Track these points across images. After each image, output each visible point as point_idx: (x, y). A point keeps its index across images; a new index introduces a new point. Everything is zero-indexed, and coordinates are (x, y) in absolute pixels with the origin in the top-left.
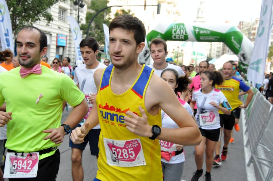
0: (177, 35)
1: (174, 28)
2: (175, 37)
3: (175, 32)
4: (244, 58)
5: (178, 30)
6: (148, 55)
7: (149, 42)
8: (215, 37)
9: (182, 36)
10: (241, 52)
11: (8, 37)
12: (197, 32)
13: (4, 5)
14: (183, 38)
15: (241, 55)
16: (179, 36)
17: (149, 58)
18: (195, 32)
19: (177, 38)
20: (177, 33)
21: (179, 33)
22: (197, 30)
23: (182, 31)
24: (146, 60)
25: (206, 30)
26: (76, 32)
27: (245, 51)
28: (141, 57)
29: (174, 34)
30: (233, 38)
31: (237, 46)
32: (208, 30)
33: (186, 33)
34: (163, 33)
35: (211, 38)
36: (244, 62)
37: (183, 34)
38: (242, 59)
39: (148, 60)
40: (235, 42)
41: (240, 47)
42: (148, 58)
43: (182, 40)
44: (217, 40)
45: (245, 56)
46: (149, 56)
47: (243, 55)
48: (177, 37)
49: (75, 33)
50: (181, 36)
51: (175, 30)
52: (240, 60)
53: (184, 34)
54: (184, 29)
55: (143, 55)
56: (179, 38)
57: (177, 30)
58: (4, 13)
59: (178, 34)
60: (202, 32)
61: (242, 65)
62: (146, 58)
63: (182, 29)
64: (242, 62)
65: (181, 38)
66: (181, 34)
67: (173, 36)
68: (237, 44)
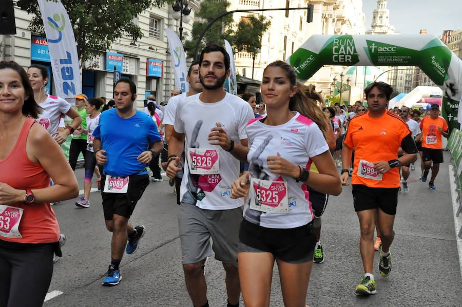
0: (340, 56)
1: (336, 45)
2: (337, 58)
3: (337, 50)
4: (454, 92)
7: (294, 68)
8: (404, 57)
9: (348, 58)
10: (448, 81)
11: (69, 65)
12: (373, 50)
13: (62, 15)
14: (349, 60)
15: (447, 86)
16: (344, 57)
18: (370, 50)
20: (340, 52)
21: (344, 52)
22: (373, 47)
23: (348, 48)
25: (388, 45)
26: (179, 54)
27: (454, 80)
29: (335, 54)
30: (433, 57)
31: (441, 71)
32: (392, 46)
33: (355, 51)
34: (317, 53)
35: (396, 59)
36: (452, 98)
37: (349, 54)
38: (449, 92)
40: (437, 65)
41: (446, 72)
43: (348, 64)
44: (407, 62)
45: (454, 87)
47: (451, 86)
48: (340, 59)
50: (346, 56)
51: (337, 47)
52: (446, 93)
56: (344, 60)
57: (340, 47)
58: (62, 28)
59: (342, 54)
60: (381, 49)
61: (449, 103)
63: (349, 45)
64: (448, 97)
65: (346, 59)
66: (347, 53)
67: (334, 57)
68: (440, 68)
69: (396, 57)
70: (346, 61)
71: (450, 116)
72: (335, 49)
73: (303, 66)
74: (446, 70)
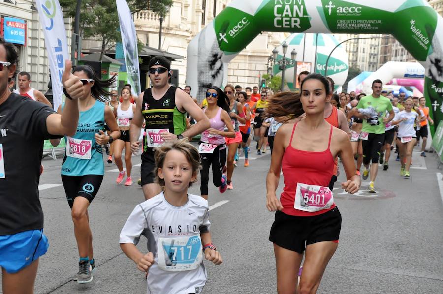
0: (284, 19)
1: (278, 3)
2: (280, 22)
3: (280, 11)
4: (440, 70)
5: (287, 7)
6: (218, 65)
7: (221, 35)
8: (373, 22)
9: (296, 21)
10: (433, 56)
12: (330, 11)
14: (297, 24)
15: (432, 62)
16: (290, 21)
17: (221, 71)
18: (326, 11)
19: (284, 26)
20: (285, 13)
21: (289, 13)
22: (330, 6)
23: (296, 8)
24: (214, 76)
25: (350, 5)
26: (51, 11)
27: (441, 53)
28: (203, 70)
29: (278, 17)
30: (413, 22)
31: (423, 41)
32: (356, 6)
33: (305, 13)
34: (253, 14)
35: (362, 24)
36: (439, 79)
37: (297, 16)
38: (434, 71)
39: (219, 76)
40: (418, 33)
41: (430, 43)
42: (218, 72)
43: (296, 30)
44: (377, 28)
45: (441, 64)
46: (220, 68)
47: (437, 63)
48: (284, 23)
49: (48, 13)
50: (293, 19)
51: (280, 6)
52: (430, 72)
53: (301, 15)
54: (300, 4)
55: (208, 64)
56: (290, 24)
57: (284, 6)
59: (287, 16)
60: (341, 10)
61: (433, 86)
62: (213, 72)
63: (297, 4)
64: (433, 77)
65: (293, 24)
66: (295, 15)
67: (275, 20)
68: (422, 37)
69: (360, 21)
70: (293, 26)
71: (436, 104)
72: (278, 8)
73: (233, 32)
74: (430, 40)
